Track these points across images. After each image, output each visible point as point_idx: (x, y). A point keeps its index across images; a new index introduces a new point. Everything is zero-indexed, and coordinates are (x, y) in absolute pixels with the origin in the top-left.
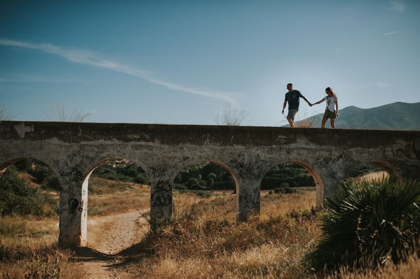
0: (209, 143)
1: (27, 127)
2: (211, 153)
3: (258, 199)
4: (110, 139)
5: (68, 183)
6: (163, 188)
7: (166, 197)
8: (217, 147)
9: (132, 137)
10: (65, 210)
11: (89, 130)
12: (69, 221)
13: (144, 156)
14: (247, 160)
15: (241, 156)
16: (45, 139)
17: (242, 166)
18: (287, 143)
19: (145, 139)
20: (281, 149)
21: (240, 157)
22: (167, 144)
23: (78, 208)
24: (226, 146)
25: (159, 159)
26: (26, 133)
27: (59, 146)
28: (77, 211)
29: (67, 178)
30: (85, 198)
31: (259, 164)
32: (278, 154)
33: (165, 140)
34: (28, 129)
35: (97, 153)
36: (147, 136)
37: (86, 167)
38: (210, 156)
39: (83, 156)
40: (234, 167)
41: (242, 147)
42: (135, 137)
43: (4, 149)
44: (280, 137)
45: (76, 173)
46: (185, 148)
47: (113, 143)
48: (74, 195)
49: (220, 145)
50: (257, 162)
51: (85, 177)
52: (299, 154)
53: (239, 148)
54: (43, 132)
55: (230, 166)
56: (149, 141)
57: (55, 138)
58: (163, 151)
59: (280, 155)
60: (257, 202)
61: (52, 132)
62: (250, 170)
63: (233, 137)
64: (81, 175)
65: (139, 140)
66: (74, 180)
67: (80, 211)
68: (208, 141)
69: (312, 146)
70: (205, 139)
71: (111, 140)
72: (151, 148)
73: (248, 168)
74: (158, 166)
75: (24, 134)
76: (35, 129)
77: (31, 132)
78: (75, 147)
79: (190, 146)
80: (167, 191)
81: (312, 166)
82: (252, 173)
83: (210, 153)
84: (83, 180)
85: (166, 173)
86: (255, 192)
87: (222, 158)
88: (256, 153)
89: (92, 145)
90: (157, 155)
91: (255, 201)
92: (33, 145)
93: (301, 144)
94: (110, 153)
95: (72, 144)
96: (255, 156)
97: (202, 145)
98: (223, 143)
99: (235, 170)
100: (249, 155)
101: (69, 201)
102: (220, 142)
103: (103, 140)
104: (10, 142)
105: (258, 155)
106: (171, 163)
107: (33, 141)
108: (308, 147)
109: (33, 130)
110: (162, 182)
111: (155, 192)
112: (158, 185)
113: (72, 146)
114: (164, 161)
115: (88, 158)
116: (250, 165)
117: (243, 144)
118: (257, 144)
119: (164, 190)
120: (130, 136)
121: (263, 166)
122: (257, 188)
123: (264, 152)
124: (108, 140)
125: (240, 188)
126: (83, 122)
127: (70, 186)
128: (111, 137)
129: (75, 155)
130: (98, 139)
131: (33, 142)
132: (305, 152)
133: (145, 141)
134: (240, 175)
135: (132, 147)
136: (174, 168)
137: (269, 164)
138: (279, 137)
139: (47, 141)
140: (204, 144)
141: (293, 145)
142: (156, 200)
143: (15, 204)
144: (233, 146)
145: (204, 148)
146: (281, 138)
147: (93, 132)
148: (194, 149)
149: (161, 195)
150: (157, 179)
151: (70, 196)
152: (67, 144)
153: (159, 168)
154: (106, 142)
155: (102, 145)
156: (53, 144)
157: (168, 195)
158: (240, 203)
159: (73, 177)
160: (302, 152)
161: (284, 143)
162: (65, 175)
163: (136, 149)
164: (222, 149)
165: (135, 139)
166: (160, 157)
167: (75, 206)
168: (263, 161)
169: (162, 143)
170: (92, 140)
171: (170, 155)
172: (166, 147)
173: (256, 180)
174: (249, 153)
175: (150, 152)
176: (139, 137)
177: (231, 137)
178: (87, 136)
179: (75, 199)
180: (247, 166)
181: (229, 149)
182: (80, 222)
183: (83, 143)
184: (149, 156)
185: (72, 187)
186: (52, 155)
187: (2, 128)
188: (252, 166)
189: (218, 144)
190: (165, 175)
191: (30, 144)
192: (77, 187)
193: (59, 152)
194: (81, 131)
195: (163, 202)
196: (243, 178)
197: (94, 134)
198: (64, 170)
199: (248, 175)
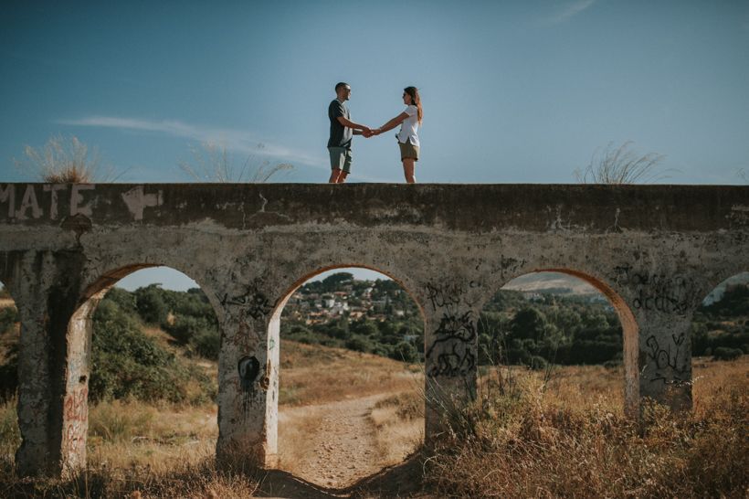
0: (560, 226)
1: (149, 195)
2: (567, 250)
3: (685, 360)
4: (329, 220)
5: (236, 321)
6: (453, 332)
7: (462, 354)
8: (582, 235)
9: (381, 214)
10: (229, 382)
11: (282, 200)
12: (238, 409)
13: (410, 257)
14: (654, 266)
15: (641, 255)
16: (186, 223)
17: (643, 279)
19: (409, 219)
20: (740, 239)
22: (462, 229)
23: (259, 378)
24: (602, 232)
25: (444, 264)
26: (147, 210)
27: (218, 238)
28: (257, 385)
29: (235, 310)
30: (274, 356)
31: (685, 276)
32: (732, 250)
33: (458, 221)
34: (151, 200)
35: (301, 251)
36: (415, 212)
37: (277, 284)
38: (566, 258)
39: (270, 260)
40: (625, 284)
41: (643, 234)
42: (388, 213)
43: (99, 246)
44: (738, 208)
45: (255, 298)
46: (505, 240)
47: (337, 228)
48: (250, 349)
49: (590, 230)
50: (679, 270)
51: (275, 307)
53: (636, 237)
54: (182, 206)
55: (615, 280)
56: (419, 223)
57: (207, 219)
58: (452, 247)
59: (738, 252)
60: (685, 367)
61: (203, 205)
62: (662, 290)
63: (618, 210)
64: (264, 301)
65: (396, 220)
66: (249, 313)
67: (263, 385)
68: (559, 220)
70: (552, 217)
71: (332, 222)
72: (424, 239)
73: (659, 284)
74: (441, 280)
75: (142, 210)
76: (166, 200)
77: (156, 207)
78: (252, 239)
79: (517, 232)
80: (463, 340)
82: (670, 296)
83: (564, 250)
84: (269, 313)
85: (461, 297)
86: (678, 343)
87: (595, 263)
88: (678, 249)
89: (289, 235)
90: (439, 255)
91: (680, 366)
92: (160, 236)
94: (330, 252)
95: (246, 232)
96: (675, 256)
97: (545, 231)
98: (596, 226)
99: (627, 288)
100: (660, 254)
101: (239, 363)
102: (588, 224)
103: (315, 223)
104: (113, 230)
105: (683, 254)
106: (471, 273)
107: (161, 226)
109: (161, 202)
110: (453, 318)
111: (435, 342)
112: (442, 326)
113: (245, 235)
114: (456, 270)
115: (281, 263)
116: (663, 276)
117: (645, 226)
118: (679, 228)
119: (458, 337)
120: (375, 213)
121: (697, 280)
122: (682, 334)
123: (696, 246)
124: (325, 223)
125: (640, 333)
126: (269, 181)
127: (241, 327)
128: (333, 214)
129: (251, 257)
130: (304, 220)
131: (162, 229)
133: (412, 223)
134: (640, 303)
135: (381, 236)
136: (479, 285)
137: (710, 274)
138: (733, 208)
139: (191, 225)
140: (549, 228)
142: (439, 361)
144: (621, 232)
145: (550, 237)
146: (740, 212)
147: (292, 205)
148: (526, 239)
149: (449, 350)
150: (440, 312)
151: (242, 350)
152: (235, 232)
153: (444, 285)
154: (321, 226)
155: (313, 234)
156: (203, 233)
157: (467, 350)
158: (640, 369)
159: (247, 307)
162: (230, 303)
163: (389, 241)
164: (593, 240)
165: (387, 219)
166: (447, 259)
167: (253, 373)
168: (695, 267)
169: (452, 226)
170: (288, 223)
171: (469, 255)
172: (460, 236)
173: (679, 314)
174: (659, 250)
175: (423, 248)
176: (396, 213)
177: (615, 210)
178: (277, 213)
179: (253, 358)
180: (657, 279)
181: (612, 239)
182: (263, 411)
183: (269, 229)
184: (421, 257)
185: (246, 331)
186: (201, 258)
187: (96, 200)
188: (670, 281)
189: (585, 228)
190: (457, 302)
191: (155, 234)
192: (257, 330)
193: (216, 251)
194: (266, 201)
195: (454, 365)
196: (647, 308)
197: (295, 210)
198: (227, 291)
199: (660, 303)
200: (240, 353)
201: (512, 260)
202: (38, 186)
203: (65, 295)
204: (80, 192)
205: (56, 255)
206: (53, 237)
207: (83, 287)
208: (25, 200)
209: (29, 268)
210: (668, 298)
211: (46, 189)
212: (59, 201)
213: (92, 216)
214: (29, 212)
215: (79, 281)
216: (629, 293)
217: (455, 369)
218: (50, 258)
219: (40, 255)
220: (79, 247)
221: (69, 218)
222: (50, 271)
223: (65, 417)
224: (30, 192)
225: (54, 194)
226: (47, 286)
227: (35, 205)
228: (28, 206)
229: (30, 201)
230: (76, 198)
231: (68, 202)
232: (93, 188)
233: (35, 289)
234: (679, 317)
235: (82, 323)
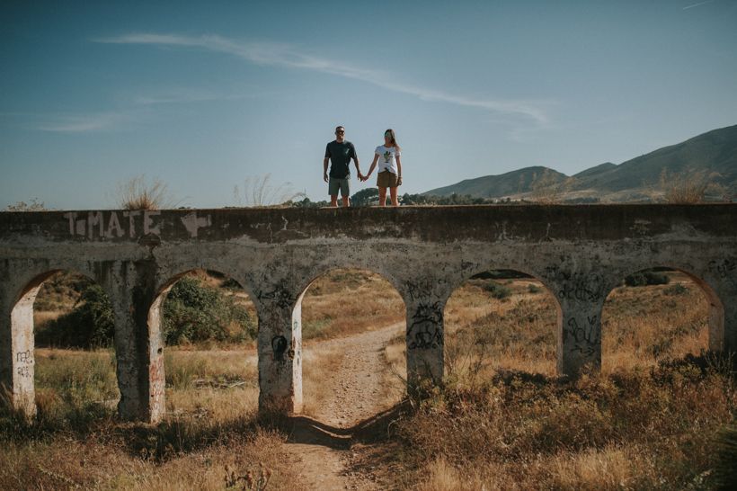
0: (505, 238)
1: (201, 219)
2: (510, 255)
3: (598, 335)
4: (334, 235)
5: (269, 310)
6: (426, 316)
7: (433, 332)
8: (522, 244)
9: (372, 230)
10: (266, 354)
11: (299, 220)
12: (273, 373)
13: (394, 262)
14: (575, 266)
15: (566, 258)
16: (229, 239)
17: (567, 276)
18: (651, 234)
19: (393, 234)
20: (640, 245)
21: (563, 260)
22: (432, 240)
23: (287, 351)
24: (537, 241)
25: (419, 267)
26: (200, 229)
27: (252, 250)
28: (286, 356)
29: (268, 303)
30: (297, 333)
31: (598, 274)
32: (634, 253)
33: (429, 234)
34: (203, 222)
35: (314, 259)
36: (397, 228)
37: (296, 283)
38: (509, 262)
39: (292, 265)
40: (553, 280)
41: (567, 243)
42: (377, 229)
43: (166, 256)
44: (640, 222)
45: (282, 294)
46: (464, 248)
47: (340, 241)
49: (527, 240)
50: (594, 269)
51: (296, 300)
52: (675, 253)
53: (564, 244)
54: (225, 226)
55: (546, 277)
56: (400, 236)
57: (245, 235)
58: (425, 254)
59: (639, 255)
60: (596, 340)
61: (241, 225)
62: (581, 283)
63: (549, 225)
64: (290, 296)
65: (383, 235)
66: (278, 304)
67: (290, 356)
68: (505, 233)
69: (701, 237)
70: (499, 231)
71: (336, 237)
72: (404, 248)
73: (579, 280)
74: (417, 279)
75: (196, 230)
76: (213, 223)
77: (207, 227)
78: (278, 250)
79: (473, 242)
80: (434, 322)
81: (702, 275)
82: (587, 289)
83: (508, 255)
84: (292, 304)
85: (432, 291)
86: (592, 323)
87: (531, 264)
88: (593, 254)
89: (304, 247)
90: (415, 260)
91: (592, 340)
92: (211, 249)
93: (679, 235)
94: (335, 259)
95: (274, 245)
96: (591, 259)
97: (494, 241)
98: (532, 237)
99: (555, 283)
100: (580, 257)
101: (273, 340)
102: (526, 236)
103: (324, 237)
104: (176, 244)
105: (597, 257)
106: (439, 273)
107: (211, 241)
108: (694, 239)
109: (210, 223)
110: (426, 307)
111: (414, 324)
112: (418, 312)
113: (272, 248)
114: (428, 271)
115: (300, 268)
116: (582, 274)
117: (569, 236)
118: (594, 237)
119: (430, 320)
120: (368, 229)
121: (607, 276)
122: (595, 317)
123: (607, 251)
124: (331, 237)
125: (564, 316)
127: (272, 314)
128: (337, 231)
129: (278, 264)
130: (315, 235)
131: (212, 244)
132: (688, 249)
133: (395, 236)
134: (564, 294)
135: (373, 246)
136: (445, 282)
137: (617, 272)
138: (636, 222)
139: (233, 240)
140: (497, 239)
141: (664, 237)
142: (416, 337)
143: (185, 323)
144: (551, 241)
145: (498, 246)
146: (641, 224)
147: (306, 224)
148: (479, 248)
149: (424, 330)
150: (417, 302)
151: (274, 331)
152: (265, 245)
153: (419, 282)
154: (328, 240)
155: (322, 246)
156: (242, 246)
157: (437, 330)
158: (564, 342)
159: (276, 300)
160: (681, 248)
161: (648, 234)
162: (263, 297)
163: (378, 250)
164: (530, 247)
165: (376, 234)
167: (282, 347)
168: (606, 267)
169: (425, 238)
170: (304, 238)
171: (437, 260)
172: (431, 245)
173: (593, 301)
174: (580, 254)
175: (404, 255)
176: (383, 230)
177: (546, 225)
178: (296, 231)
179: (282, 337)
180: (577, 276)
181: (544, 246)
182: (291, 374)
183: (290, 242)
184: (402, 262)
185: (276, 317)
186: (241, 264)
187: (162, 223)
188: (587, 277)
189: (524, 239)
190: (429, 295)
191: (207, 248)
192: (284, 316)
193: (252, 260)
194: (287, 222)
195: (427, 341)
196: (569, 298)
197: (308, 228)
198: (261, 289)
199: (579, 293)
200: (272, 334)
201: (470, 264)
202: (119, 213)
203: (145, 293)
204: (151, 217)
205: (137, 264)
206: (132, 250)
207: (157, 287)
208: (111, 223)
209: (117, 274)
210: (585, 290)
211: (125, 215)
212: (135, 224)
213: (161, 234)
214: (114, 232)
215: (154, 283)
216: (556, 287)
217: (429, 343)
218: (132, 266)
219: (125, 264)
220: (152, 257)
221: (144, 236)
222: (132, 276)
223: (151, 380)
224: (114, 217)
225: (131, 219)
226: (131, 287)
227: (118, 227)
228: (113, 228)
229: (114, 224)
230: (148, 221)
231: (142, 225)
232: (159, 214)
233: (123, 289)
234: (592, 304)
235: (157, 311)
